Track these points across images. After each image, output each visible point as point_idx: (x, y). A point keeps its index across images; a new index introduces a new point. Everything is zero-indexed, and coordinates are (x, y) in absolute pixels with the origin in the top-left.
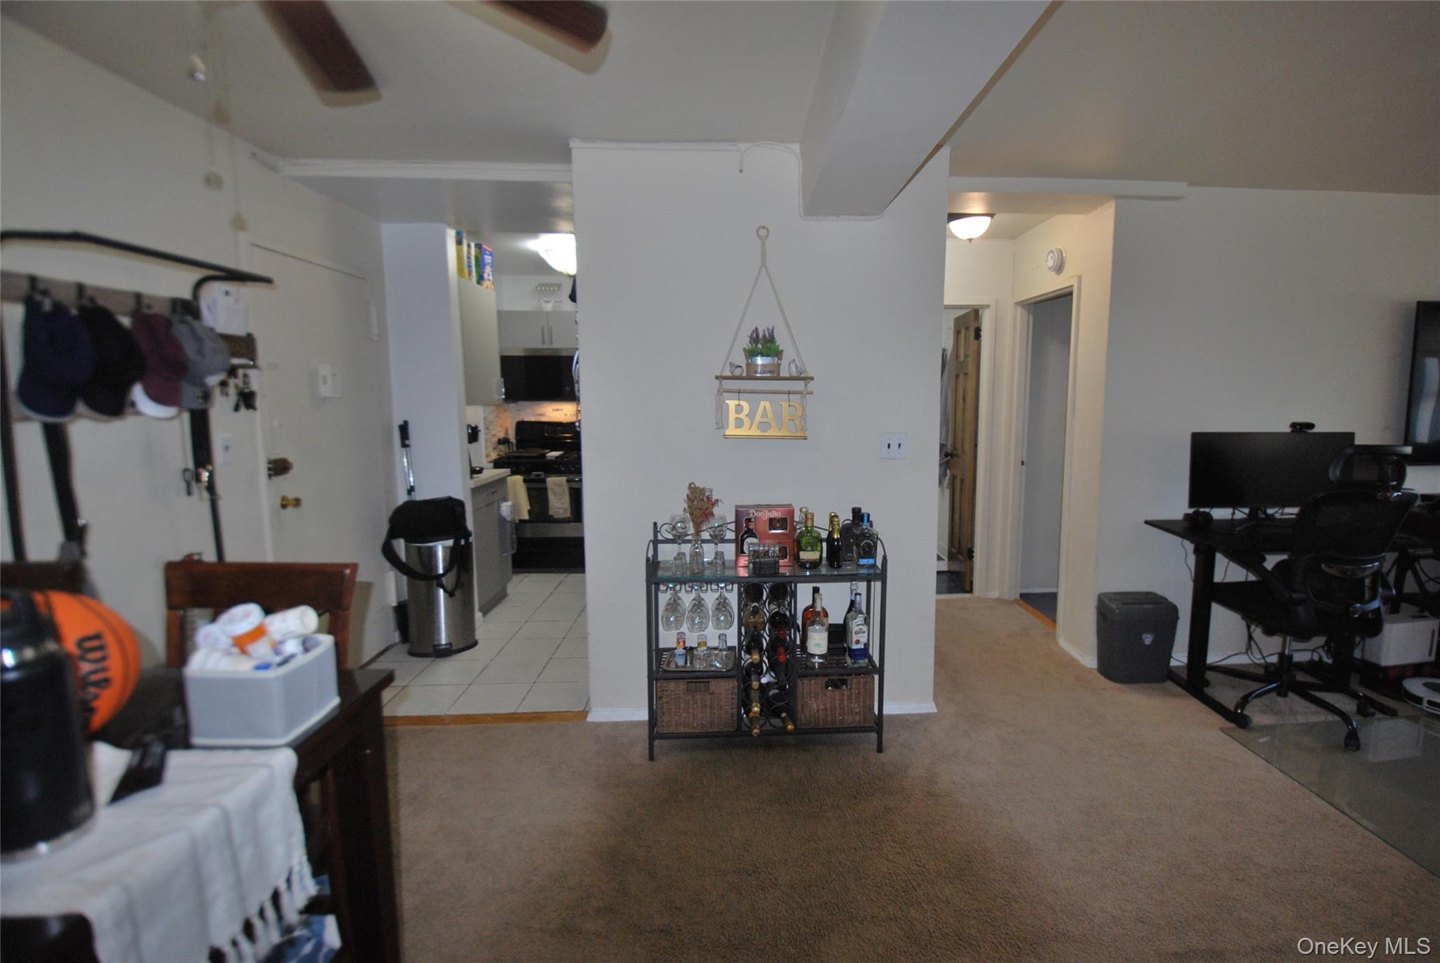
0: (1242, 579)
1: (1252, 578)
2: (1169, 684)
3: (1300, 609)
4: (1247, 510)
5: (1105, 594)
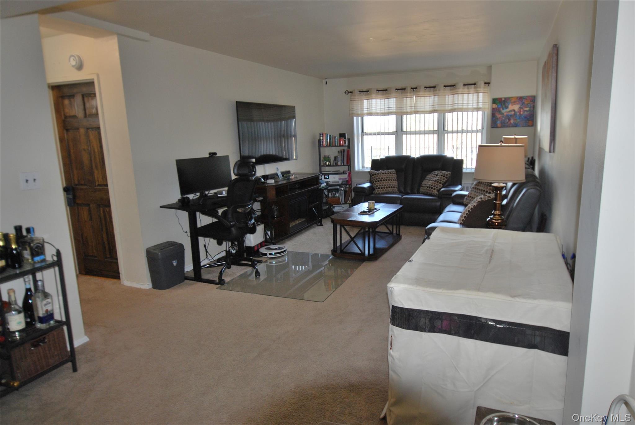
0: (211, 222)
1: (215, 220)
2: (186, 281)
3: (233, 229)
4: (198, 194)
5: (150, 248)
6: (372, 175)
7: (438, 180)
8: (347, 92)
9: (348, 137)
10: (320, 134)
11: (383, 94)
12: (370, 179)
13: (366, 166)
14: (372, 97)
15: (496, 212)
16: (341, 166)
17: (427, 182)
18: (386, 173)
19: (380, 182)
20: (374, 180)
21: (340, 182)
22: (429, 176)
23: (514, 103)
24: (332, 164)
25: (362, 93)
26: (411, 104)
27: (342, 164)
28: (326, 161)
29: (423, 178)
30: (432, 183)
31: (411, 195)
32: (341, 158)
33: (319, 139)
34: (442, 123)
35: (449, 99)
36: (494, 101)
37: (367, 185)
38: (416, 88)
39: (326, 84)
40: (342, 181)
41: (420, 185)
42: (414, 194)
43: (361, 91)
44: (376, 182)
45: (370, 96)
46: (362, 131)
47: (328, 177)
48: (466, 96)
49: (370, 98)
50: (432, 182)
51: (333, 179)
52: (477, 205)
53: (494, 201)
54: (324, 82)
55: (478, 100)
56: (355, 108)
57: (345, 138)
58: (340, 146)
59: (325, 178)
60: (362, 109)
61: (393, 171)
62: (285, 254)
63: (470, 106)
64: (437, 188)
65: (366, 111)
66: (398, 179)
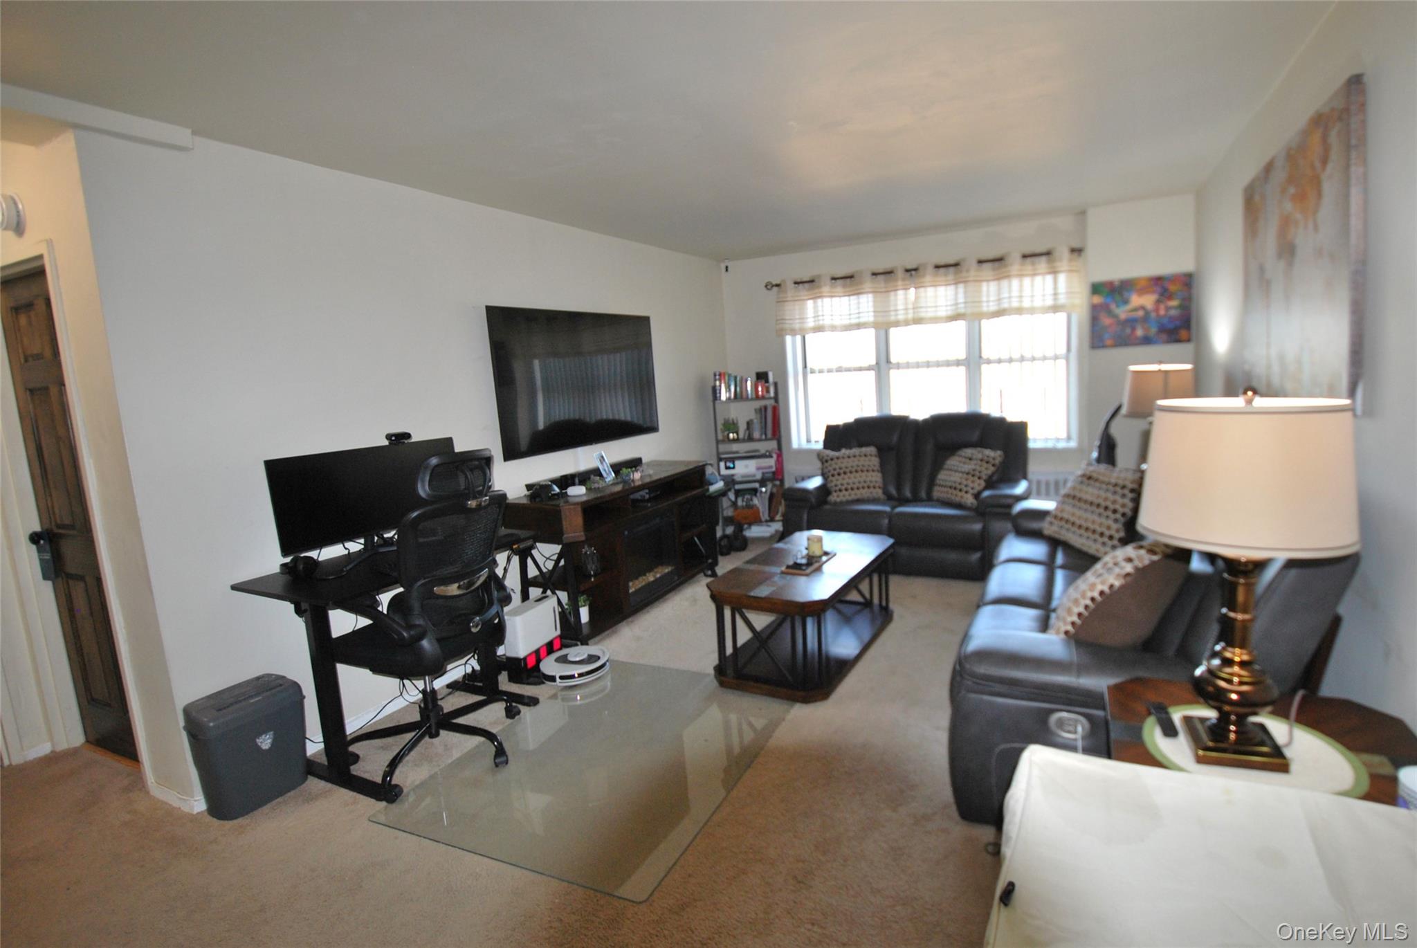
1: (367, 622)
5: (192, 705)
6: (824, 460)
7: (974, 470)
8: (769, 286)
9: (774, 378)
10: (715, 375)
11: (844, 286)
12: (822, 469)
13: (813, 439)
14: (820, 293)
15: (1230, 649)
16: (760, 440)
17: (950, 475)
18: (855, 456)
19: (843, 475)
20: (829, 472)
21: (759, 476)
22: (953, 462)
23: (1142, 291)
24: (741, 436)
25: (801, 285)
26: (906, 304)
27: (764, 437)
28: (729, 430)
29: (938, 466)
30: (961, 478)
31: (914, 506)
32: (761, 423)
33: (712, 384)
34: (974, 342)
35: (990, 292)
36: (1096, 289)
37: (815, 483)
38: (916, 270)
39: (727, 270)
40: (763, 474)
41: (932, 483)
42: (919, 503)
43: (799, 280)
44: (833, 475)
45: (816, 291)
46: (805, 366)
47: (732, 466)
48: (1027, 281)
49: (818, 295)
50: (961, 475)
51: (744, 469)
52: (1122, 587)
53: (1224, 610)
54: (723, 266)
55: (1055, 288)
56: (787, 318)
57: (767, 381)
58: (757, 398)
59: (727, 468)
60: (803, 319)
61: (872, 450)
62: (606, 673)
63: (1038, 303)
64: (972, 489)
65: (810, 323)
66: (883, 468)
